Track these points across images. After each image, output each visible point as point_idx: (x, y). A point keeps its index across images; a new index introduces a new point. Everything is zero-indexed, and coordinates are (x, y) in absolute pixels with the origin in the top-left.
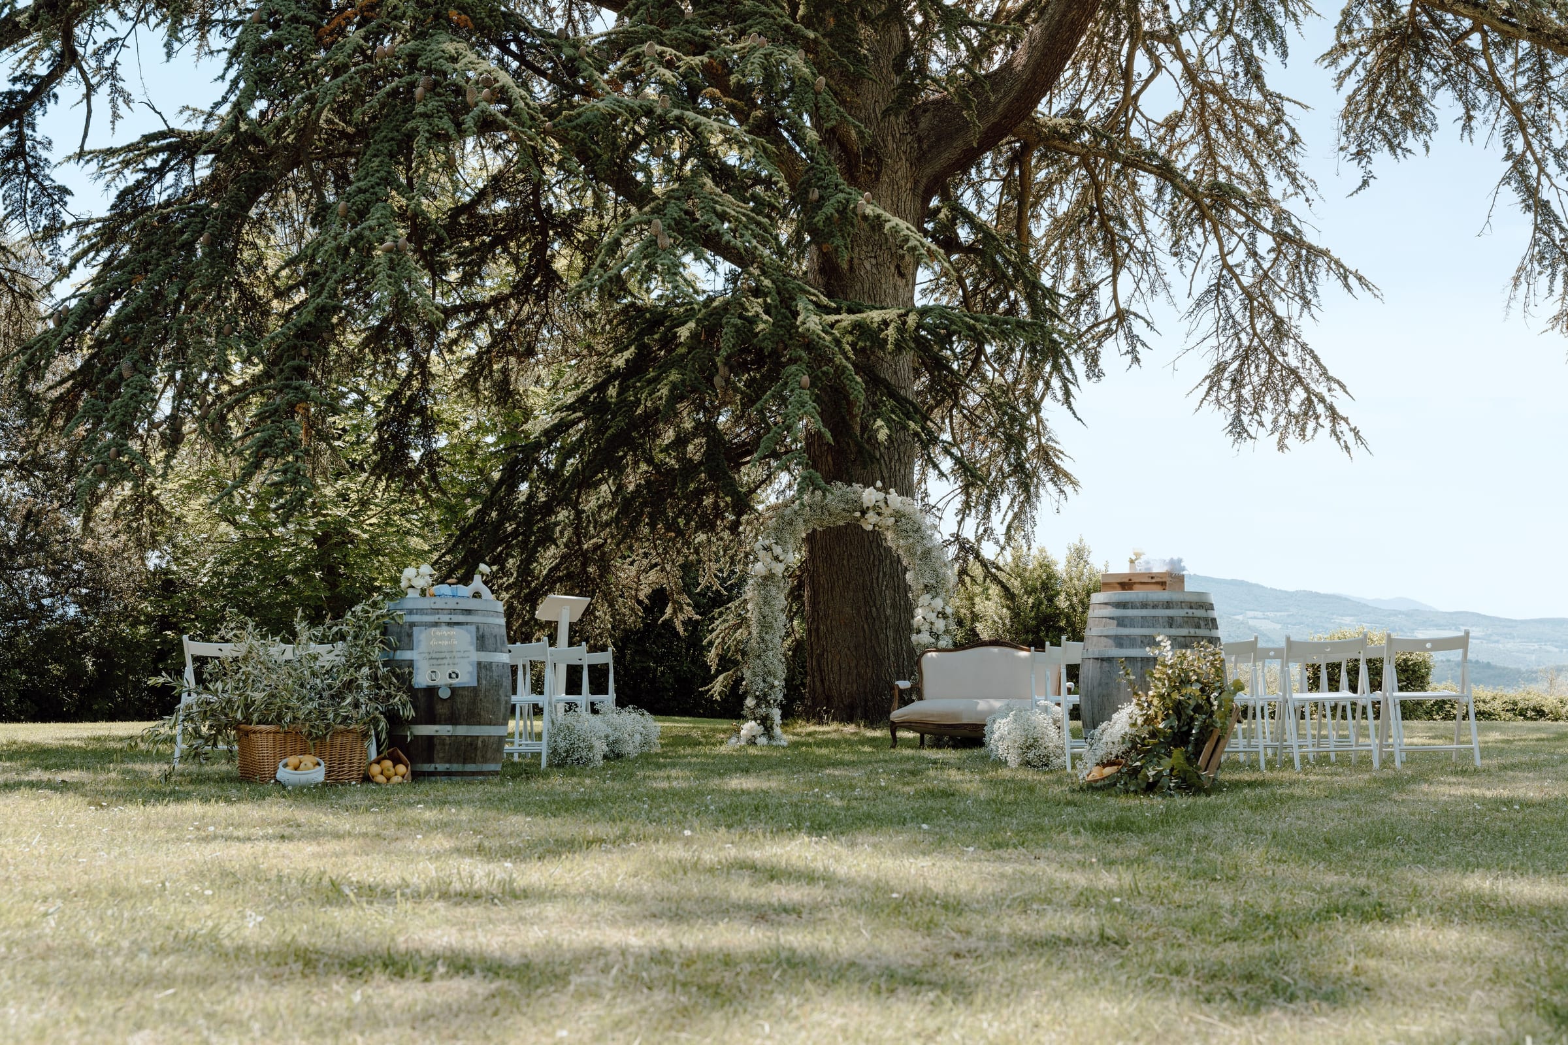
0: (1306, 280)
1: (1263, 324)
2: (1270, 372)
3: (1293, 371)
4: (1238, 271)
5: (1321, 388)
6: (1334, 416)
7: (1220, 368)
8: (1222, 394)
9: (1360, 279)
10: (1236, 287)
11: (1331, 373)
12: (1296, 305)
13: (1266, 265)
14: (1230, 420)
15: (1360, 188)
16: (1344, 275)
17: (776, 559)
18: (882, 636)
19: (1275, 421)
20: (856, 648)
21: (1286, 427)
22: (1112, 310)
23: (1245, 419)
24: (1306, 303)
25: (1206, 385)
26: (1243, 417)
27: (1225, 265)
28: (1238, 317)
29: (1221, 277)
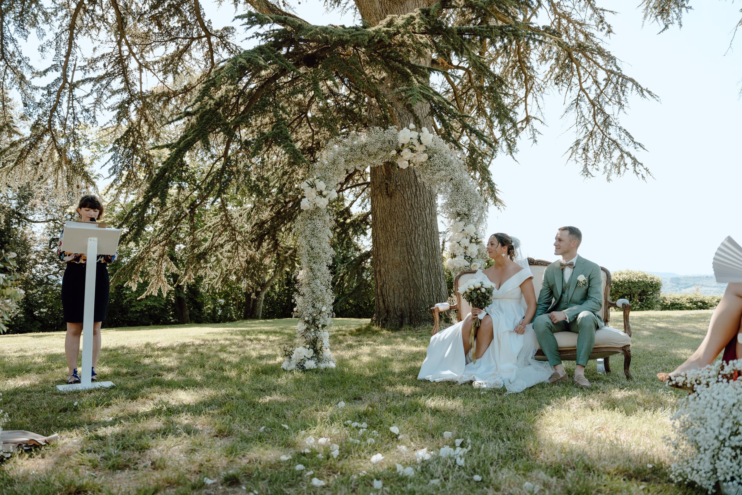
0: (621, 95)
1: (600, 119)
2: (602, 143)
3: (614, 142)
4: (587, 91)
5: (630, 149)
6: (635, 162)
7: (577, 143)
8: (578, 156)
9: (649, 92)
10: (587, 100)
11: (635, 140)
12: (617, 107)
13: (602, 87)
14: (582, 169)
15: (664, 30)
16: (641, 90)
17: (320, 193)
18: (419, 273)
19: (605, 167)
20: (403, 281)
21: (610, 170)
22: (524, 116)
23: (589, 168)
24: (621, 106)
25: (570, 151)
26: (588, 167)
27: (582, 89)
28: (586, 117)
29: (579, 95)
